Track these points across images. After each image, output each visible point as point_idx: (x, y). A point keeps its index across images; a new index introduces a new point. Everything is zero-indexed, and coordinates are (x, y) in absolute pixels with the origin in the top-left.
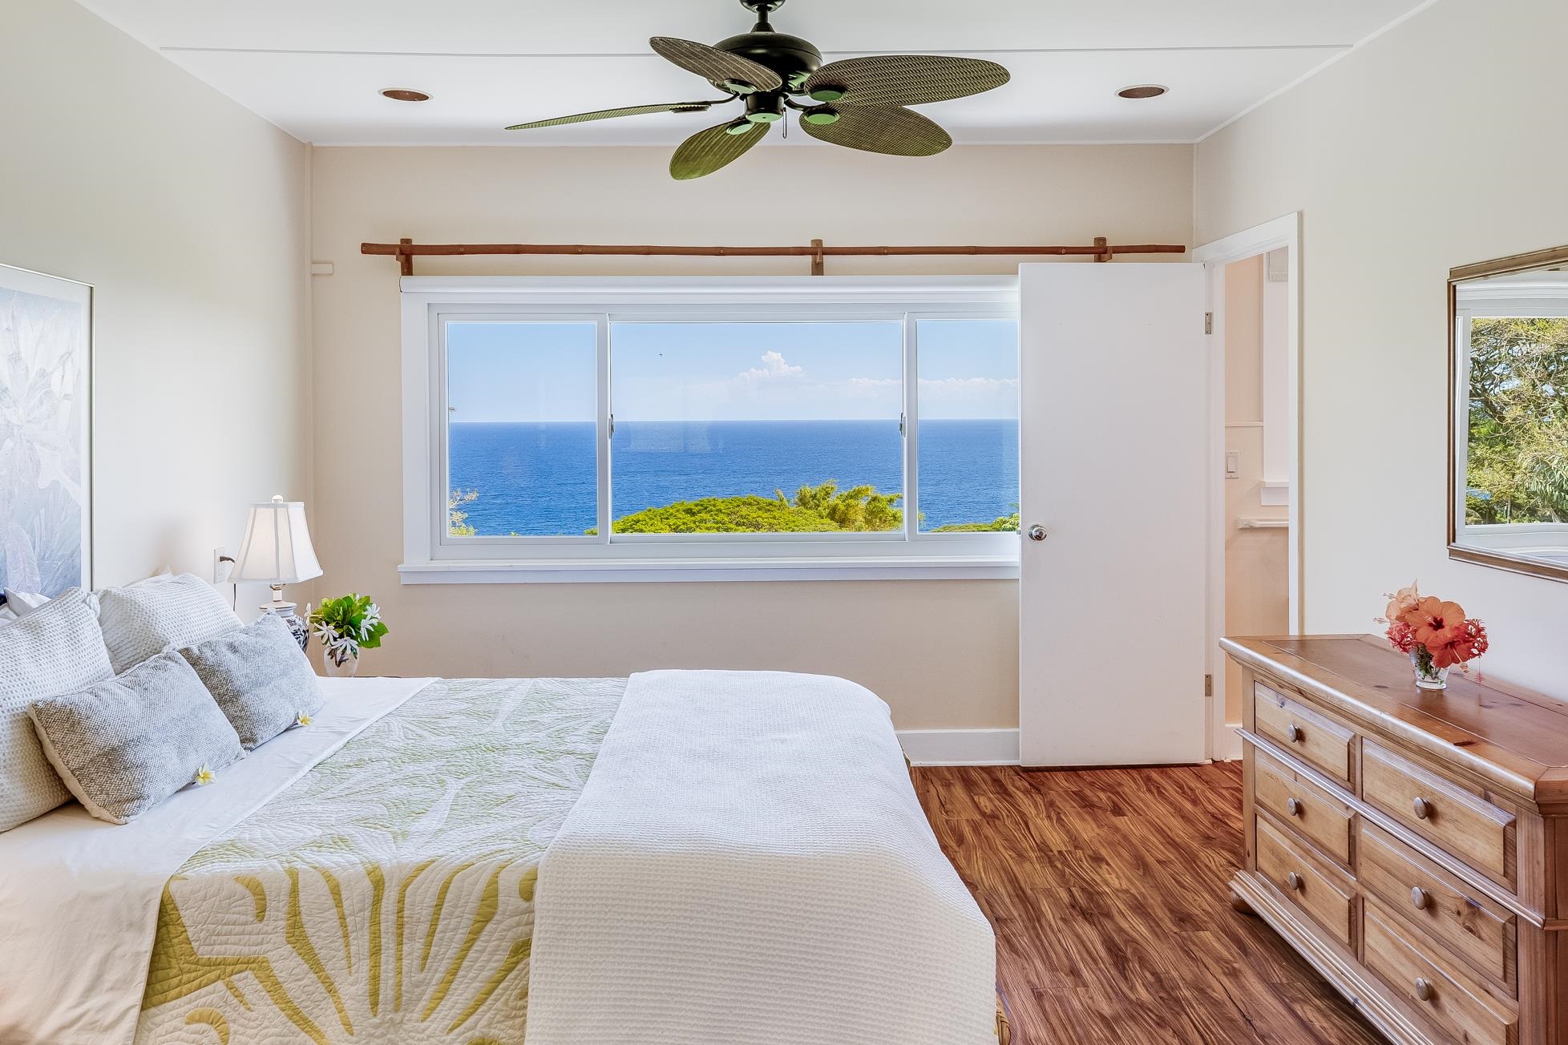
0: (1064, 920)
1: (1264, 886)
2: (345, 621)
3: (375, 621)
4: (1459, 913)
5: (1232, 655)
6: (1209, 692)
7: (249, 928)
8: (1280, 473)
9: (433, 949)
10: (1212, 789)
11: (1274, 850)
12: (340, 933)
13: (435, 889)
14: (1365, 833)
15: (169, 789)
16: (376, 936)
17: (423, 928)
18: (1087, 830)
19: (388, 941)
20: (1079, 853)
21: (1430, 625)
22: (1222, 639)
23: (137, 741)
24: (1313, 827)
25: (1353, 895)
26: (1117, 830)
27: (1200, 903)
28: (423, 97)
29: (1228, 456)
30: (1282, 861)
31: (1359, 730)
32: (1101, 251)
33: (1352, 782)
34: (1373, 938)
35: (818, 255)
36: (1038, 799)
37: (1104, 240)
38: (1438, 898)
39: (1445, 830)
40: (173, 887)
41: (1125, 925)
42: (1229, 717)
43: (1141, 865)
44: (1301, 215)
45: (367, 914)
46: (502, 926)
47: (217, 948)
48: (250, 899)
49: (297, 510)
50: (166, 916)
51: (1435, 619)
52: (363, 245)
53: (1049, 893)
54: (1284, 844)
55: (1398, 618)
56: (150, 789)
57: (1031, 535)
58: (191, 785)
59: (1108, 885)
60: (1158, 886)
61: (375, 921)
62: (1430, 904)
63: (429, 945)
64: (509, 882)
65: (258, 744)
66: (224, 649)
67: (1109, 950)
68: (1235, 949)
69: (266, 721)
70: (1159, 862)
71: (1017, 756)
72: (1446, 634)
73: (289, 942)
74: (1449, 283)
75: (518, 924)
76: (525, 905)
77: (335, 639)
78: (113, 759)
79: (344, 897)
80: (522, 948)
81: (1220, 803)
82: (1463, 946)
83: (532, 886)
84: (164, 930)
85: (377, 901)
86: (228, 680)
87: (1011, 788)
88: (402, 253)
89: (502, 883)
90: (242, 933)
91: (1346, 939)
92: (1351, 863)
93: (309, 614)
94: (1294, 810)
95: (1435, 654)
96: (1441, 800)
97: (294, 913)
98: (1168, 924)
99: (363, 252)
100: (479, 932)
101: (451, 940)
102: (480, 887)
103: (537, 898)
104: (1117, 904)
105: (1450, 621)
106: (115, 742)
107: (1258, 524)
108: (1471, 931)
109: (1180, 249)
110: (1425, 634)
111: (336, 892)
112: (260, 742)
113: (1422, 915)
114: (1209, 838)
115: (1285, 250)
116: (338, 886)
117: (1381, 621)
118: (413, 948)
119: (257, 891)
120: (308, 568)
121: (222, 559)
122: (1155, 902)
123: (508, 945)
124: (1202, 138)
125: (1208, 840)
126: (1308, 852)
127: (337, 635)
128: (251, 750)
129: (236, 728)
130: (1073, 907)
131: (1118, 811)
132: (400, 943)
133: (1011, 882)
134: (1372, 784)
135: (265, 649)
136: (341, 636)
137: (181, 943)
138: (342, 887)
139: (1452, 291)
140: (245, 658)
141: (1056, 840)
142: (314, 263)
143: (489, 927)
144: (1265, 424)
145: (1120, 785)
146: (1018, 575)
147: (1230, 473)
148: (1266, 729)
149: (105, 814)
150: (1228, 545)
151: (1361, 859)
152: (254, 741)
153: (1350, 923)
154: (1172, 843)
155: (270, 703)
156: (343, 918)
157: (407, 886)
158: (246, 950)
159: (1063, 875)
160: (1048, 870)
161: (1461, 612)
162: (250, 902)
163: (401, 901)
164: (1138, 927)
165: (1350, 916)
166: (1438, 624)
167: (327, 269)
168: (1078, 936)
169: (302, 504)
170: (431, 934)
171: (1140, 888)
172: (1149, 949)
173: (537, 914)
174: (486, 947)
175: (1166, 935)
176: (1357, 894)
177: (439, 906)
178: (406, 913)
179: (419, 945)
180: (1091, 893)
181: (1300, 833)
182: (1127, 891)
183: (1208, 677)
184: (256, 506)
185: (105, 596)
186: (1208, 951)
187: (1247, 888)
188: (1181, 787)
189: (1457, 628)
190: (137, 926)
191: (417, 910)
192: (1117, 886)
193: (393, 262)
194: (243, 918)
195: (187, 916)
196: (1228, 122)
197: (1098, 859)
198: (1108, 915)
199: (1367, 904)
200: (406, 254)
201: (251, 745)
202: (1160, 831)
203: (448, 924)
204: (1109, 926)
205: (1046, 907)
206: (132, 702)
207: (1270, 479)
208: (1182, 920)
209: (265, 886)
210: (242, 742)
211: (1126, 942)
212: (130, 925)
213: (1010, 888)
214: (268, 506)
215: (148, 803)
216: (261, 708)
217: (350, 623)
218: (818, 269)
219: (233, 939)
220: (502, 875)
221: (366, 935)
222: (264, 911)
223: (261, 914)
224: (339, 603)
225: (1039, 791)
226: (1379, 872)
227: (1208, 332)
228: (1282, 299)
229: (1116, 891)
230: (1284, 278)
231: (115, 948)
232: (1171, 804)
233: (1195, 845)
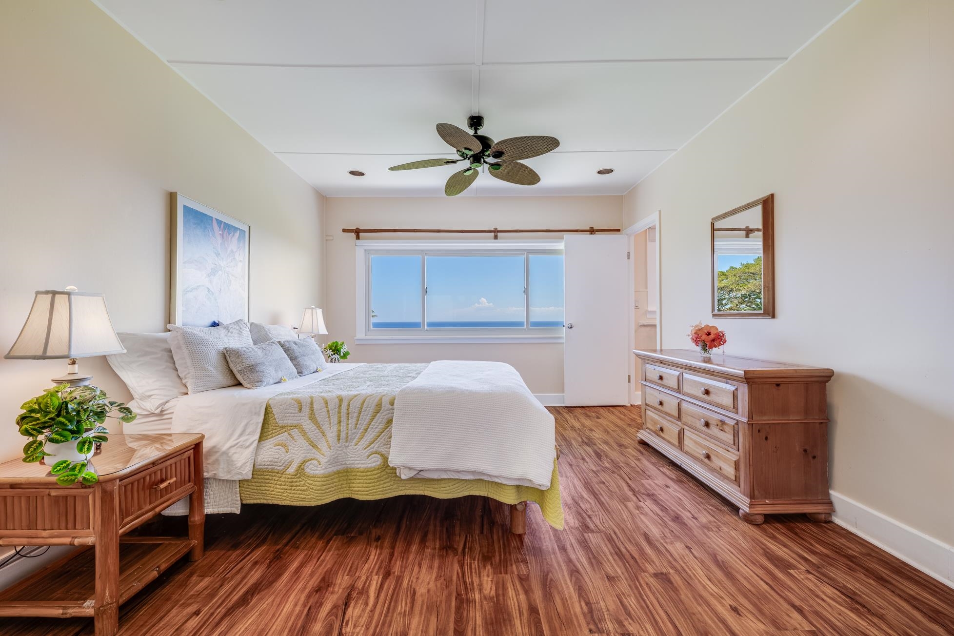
0: (580, 446)
1: (649, 433)
2: (335, 349)
3: (345, 350)
4: (717, 425)
5: (637, 355)
6: (629, 381)
7: (296, 415)
8: (653, 307)
9: (359, 422)
10: (631, 412)
11: (652, 420)
12: (327, 416)
13: (360, 402)
14: (684, 405)
15: (272, 381)
16: (340, 417)
17: (356, 415)
18: (588, 422)
19: (344, 419)
20: (585, 429)
21: (706, 334)
22: (634, 351)
23: (260, 364)
24: (666, 408)
25: (680, 428)
26: (598, 423)
27: (626, 441)
28: (362, 174)
29: (636, 301)
30: (655, 423)
31: (682, 370)
32: (592, 231)
33: (679, 390)
34: (687, 442)
35: (496, 233)
36: (571, 414)
37: (593, 228)
38: (710, 422)
39: (712, 398)
40: (270, 401)
41: (601, 447)
42: (636, 390)
43: (607, 432)
44: (660, 212)
45: (337, 410)
46: (383, 414)
47: (285, 421)
48: (297, 405)
49: (319, 312)
50: (268, 411)
51: (708, 332)
52: (343, 229)
53: (575, 439)
54: (656, 417)
55: (695, 333)
56: (266, 380)
57: (568, 327)
58: (279, 382)
59: (595, 436)
60: (612, 437)
61: (339, 412)
62: (707, 425)
63: (358, 420)
64: (386, 400)
65: (303, 375)
66: (292, 343)
67: (596, 454)
68: (639, 453)
69: (306, 367)
70: (612, 431)
71: (564, 403)
72: (712, 336)
73: (310, 419)
74: (712, 223)
75: (389, 413)
76: (391, 407)
77: (332, 355)
78: (252, 368)
79: (329, 404)
80: (390, 422)
81: (634, 416)
82: (719, 436)
83: (394, 401)
84: (267, 416)
85: (340, 406)
86: (294, 353)
87: (562, 412)
88: (356, 232)
89: (383, 401)
90: (294, 416)
91: (677, 444)
92: (679, 418)
93: (323, 347)
94: (659, 403)
95: (708, 344)
96: (711, 387)
97: (312, 410)
98: (616, 447)
99: (343, 232)
100: (375, 416)
101: (366, 419)
102: (376, 401)
103: (395, 404)
104: (598, 442)
105: (713, 332)
106: (253, 363)
107: (646, 324)
108: (722, 430)
109: (619, 230)
110: (704, 337)
111: (326, 403)
112: (304, 374)
113: (705, 429)
114: (630, 425)
115: (654, 228)
116: (327, 401)
117: (689, 336)
118: (352, 422)
119: (300, 404)
120: (323, 331)
121: (294, 328)
122: (611, 441)
123: (385, 421)
124: (626, 193)
125: (629, 425)
126: (664, 418)
127: (333, 353)
128: (301, 376)
129: (296, 369)
130: (583, 442)
131: (598, 418)
132: (348, 420)
133: (561, 436)
134: (686, 389)
135: (306, 345)
136: (334, 354)
137: (273, 420)
138: (328, 401)
139: (713, 225)
140: (299, 347)
141: (577, 425)
142: (326, 236)
143: (379, 414)
144: (648, 290)
145: (599, 411)
146: (563, 341)
147: (636, 307)
148: (650, 379)
149: (250, 386)
150: (636, 331)
151: (683, 415)
152: (302, 373)
153: (679, 439)
154: (617, 426)
155: (307, 361)
156: (328, 411)
157: (351, 401)
158: (295, 422)
159: (579, 434)
160: (574, 433)
161: (717, 329)
162: (297, 407)
163: (348, 405)
164: (606, 448)
165: (679, 436)
166: (709, 334)
167: (331, 238)
168: (585, 450)
169: (321, 310)
170: (359, 416)
171: (606, 437)
172: (609, 453)
173: (395, 411)
174: (377, 421)
175: (615, 450)
176: (681, 428)
177: (362, 407)
178: (350, 410)
179: (354, 420)
180: (589, 439)
181: (661, 411)
182: (601, 438)
183: (629, 376)
184: (305, 309)
185: (252, 324)
186: (630, 454)
187: (643, 435)
188: (620, 412)
189: (716, 334)
190: (257, 414)
191: (354, 408)
192: (598, 437)
193: (353, 235)
194: (294, 411)
195: (275, 411)
196: (634, 186)
197: (591, 430)
198: (595, 445)
199: (685, 430)
200: (357, 232)
201: (301, 374)
202: (612, 423)
203: (364, 413)
204: (595, 447)
205: (573, 442)
206: (260, 353)
207: (650, 308)
208: (621, 446)
209: (302, 401)
210: (298, 373)
211: (601, 451)
212: (255, 413)
213: (561, 438)
214: (310, 308)
215: (264, 384)
216: (305, 363)
217: (337, 350)
218: (496, 237)
219: (290, 418)
220: (384, 397)
221: (336, 416)
222: (301, 409)
223: (300, 410)
224: (333, 343)
225: (571, 413)
226: (689, 418)
227: (629, 258)
228: (653, 248)
229: (598, 438)
230: (654, 241)
231: (250, 421)
232: (617, 416)
233: (625, 426)
